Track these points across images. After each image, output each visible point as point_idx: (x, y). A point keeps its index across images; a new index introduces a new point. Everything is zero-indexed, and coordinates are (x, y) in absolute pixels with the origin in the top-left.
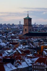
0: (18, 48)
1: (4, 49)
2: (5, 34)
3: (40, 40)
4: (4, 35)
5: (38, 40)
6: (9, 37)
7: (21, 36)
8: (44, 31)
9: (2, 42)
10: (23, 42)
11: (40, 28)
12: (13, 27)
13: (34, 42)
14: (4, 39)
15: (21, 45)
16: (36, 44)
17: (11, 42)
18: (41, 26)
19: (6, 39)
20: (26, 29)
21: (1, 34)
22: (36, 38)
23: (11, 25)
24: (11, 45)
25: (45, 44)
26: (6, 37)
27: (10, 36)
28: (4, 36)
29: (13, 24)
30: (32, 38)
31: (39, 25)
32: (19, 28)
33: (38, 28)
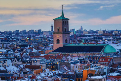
0: (40, 75)
1: (14, 77)
2: (20, 50)
3: (84, 59)
4: (16, 51)
5: (79, 59)
6: (26, 54)
7: (50, 53)
8: (93, 43)
9: (12, 65)
10: (51, 63)
11: (89, 36)
12: (39, 36)
13: (72, 63)
14: (16, 59)
15: (47, 70)
16: (76, 68)
17: (29, 64)
18: (92, 32)
19: (20, 60)
20: (58, 40)
21: (12, 50)
22: (77, 55)
23: (35, 33)
24: (28, 70)
25: (93, 67)
26: (21, 55)
27: (28, 53)
28: (17, 53)
29: (40, 31)
30: (69, 57)
31: (89, 32)
32: (50, 37)
33: (86, 36)
